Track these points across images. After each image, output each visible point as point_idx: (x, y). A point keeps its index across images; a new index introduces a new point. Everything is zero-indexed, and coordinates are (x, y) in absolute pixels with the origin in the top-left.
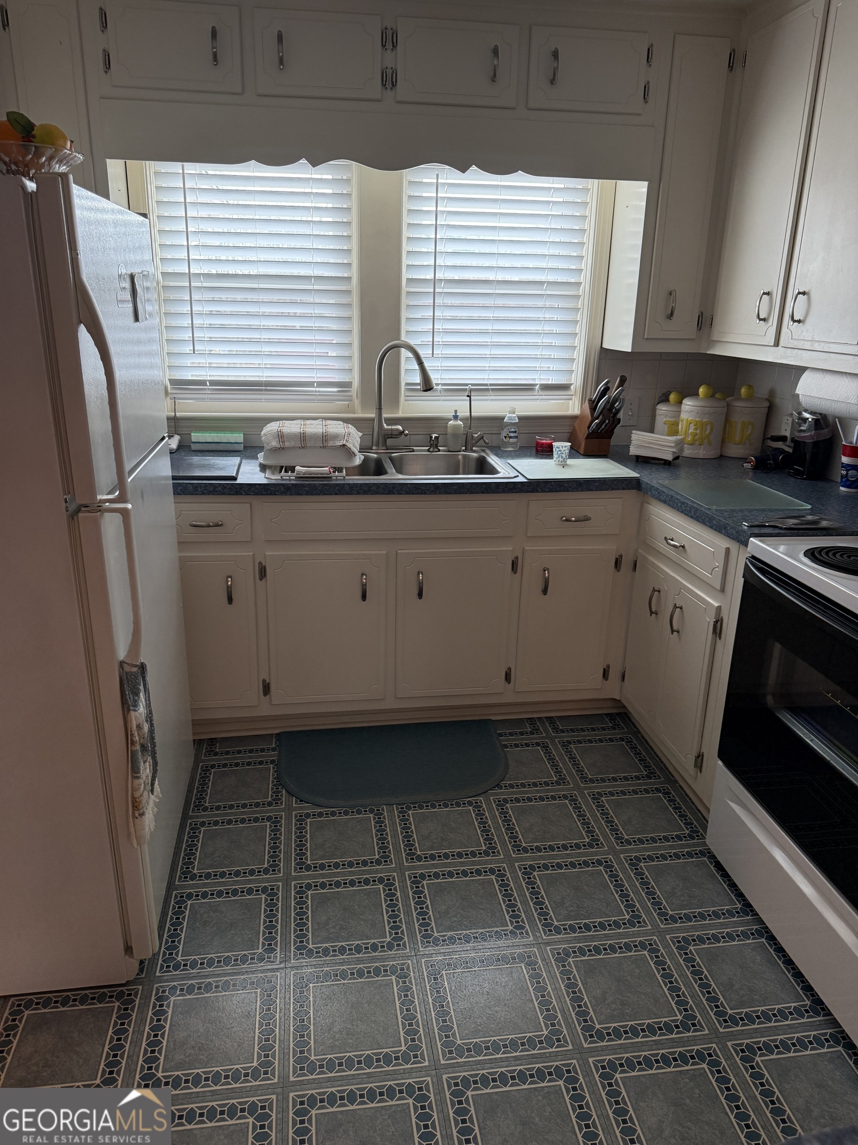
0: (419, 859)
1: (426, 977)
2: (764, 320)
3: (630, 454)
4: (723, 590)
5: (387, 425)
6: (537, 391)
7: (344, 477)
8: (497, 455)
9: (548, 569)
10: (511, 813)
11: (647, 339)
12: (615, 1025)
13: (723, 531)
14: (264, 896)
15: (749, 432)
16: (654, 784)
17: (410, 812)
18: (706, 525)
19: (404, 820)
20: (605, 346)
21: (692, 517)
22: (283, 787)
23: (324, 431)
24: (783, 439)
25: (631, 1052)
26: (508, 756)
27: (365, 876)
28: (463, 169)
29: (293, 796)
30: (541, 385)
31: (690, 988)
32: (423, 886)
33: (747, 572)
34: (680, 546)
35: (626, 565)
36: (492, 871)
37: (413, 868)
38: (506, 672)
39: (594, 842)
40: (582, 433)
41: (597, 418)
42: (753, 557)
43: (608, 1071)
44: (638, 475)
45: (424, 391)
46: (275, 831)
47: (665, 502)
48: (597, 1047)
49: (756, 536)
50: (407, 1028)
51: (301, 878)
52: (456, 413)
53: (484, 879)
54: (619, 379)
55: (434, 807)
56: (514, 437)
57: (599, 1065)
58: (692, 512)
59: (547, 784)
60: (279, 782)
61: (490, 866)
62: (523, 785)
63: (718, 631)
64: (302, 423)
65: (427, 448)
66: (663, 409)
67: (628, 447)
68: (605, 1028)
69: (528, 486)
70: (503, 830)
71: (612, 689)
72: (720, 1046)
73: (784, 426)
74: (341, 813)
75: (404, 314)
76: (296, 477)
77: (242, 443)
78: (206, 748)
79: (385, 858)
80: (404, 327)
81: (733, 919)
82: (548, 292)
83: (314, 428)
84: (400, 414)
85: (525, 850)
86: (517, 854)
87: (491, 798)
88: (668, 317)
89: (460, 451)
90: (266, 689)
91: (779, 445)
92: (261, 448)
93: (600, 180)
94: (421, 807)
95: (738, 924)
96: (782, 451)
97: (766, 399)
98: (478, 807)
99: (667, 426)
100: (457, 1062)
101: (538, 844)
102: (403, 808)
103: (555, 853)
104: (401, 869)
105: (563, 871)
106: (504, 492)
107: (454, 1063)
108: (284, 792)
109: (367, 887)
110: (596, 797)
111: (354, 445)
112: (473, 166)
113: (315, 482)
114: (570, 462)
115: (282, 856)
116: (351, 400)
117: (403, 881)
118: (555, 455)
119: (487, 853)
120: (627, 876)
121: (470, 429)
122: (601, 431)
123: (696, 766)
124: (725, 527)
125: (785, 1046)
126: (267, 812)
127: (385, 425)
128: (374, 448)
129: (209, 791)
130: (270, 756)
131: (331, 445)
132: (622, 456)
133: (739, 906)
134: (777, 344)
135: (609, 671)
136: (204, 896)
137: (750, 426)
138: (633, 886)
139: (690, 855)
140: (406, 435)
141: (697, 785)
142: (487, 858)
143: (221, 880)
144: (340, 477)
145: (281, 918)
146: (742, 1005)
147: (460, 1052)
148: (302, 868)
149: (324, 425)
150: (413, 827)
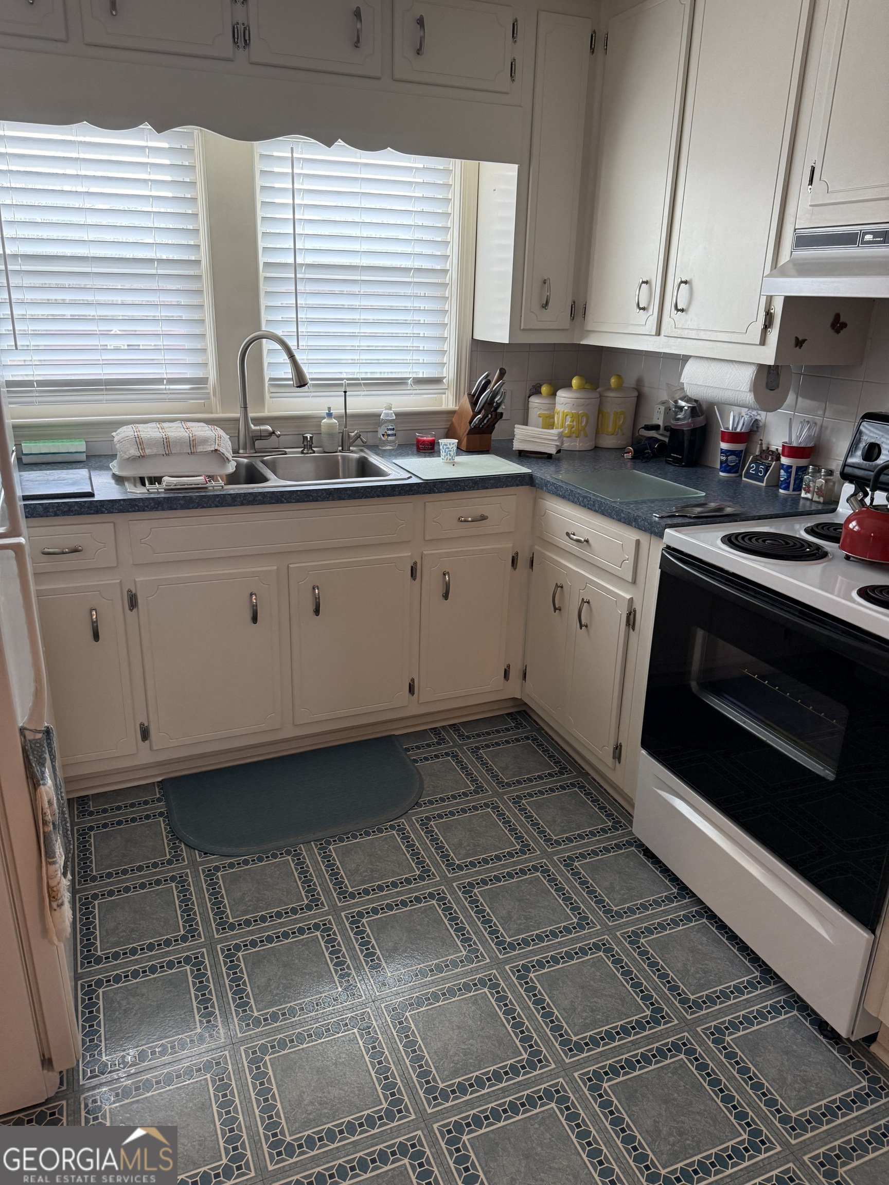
0: (352, 896)
1: (390, 1023)
2: (644, 309)
3: (514, 449)
4: (634, 582)
5: (255, 425)
6: (409, 385)
7: (222, 487)
8: (378, 454)
9: (448, 573)
10: (436, 831)
11: (523, 330)
12: (591, 1033)
13: (634, 523)
14: (188, 967)
15: (621, 422)
16: (568, 779)
17: (331, 847)
18: (613, 518)
19: (327, 857)
20: (476, 337)
21: (596, 511)
22: (181, 841)
23: (191, 435)
24: (656, 428)
25: (612, 1058)
26: (420, 771)
27: (298, 926)
28: (329, 143)
29: (194, 849)
30: (414, 378)
31: (651, 982)
32: (363, 925)
33: (664, 562)
34: (585, 541)
35: (522, 562)
36: (432, 896)
37: (349, 907)
38: (410, 684)
39: (525, 848)
40: (463, 429)
41: (479, 413)
42: (668, 547)
43: (595, 1081)
44: (529, 471)
45: (298, 387)
46: (184, 891)
47: (563, 497)
48: (578, 1060)
49: (672, 526)
50: (384, 1082)
51: (226, 939)
52: (329, 411)
53: (426, 906)
54: (498, 371)
55: (355, 837)
56: (392, 435)
57: (585, 1078)
58: (596, 505)
59: (465, 794)
60: (175, 835)
61: (428, 891)
62: (442, 800)
63: (631, 623)
64: (158, 426)
65: (300, 450)
66: (536, 401)
67: (511, 441)
68: (581, 1039)
69: (424, 487)
70: (433, 850)
71: (513, 689)
72: (691, 1034)
73: (656, 415)
74: (254, 860)
75: (264, 302)
76: (166, 490)
77: (84, 452)
78: (78, 809)
79: (315, 902)
80: (265, 316)
81: (673, 905)
82: (416, 280)
83: (176, 431)
84: (266, 414)
85: (460, 868)
86: (452, 874)
87: (413, 818)
88: (543, 307)
89: (336, 452)
90: (145, 734)
91: (653, 434)
92: (114, 456)
93: (463, 160)
94: (341, 840)
95: (679, 908)
96: (656, 440)
97: (634, 388)
98: (401, 830)
99: (541, 419)
100: (445, 1108)
101: (471, 859)
102: (322, 844)
103: (489, 866)
104: (335, 911)
105: (502, 883)
106: (400, 494)
107: (441, 1110)
108: (183, 846)
109: (302, 937)
110: (517, 801)
111: (227, 449)
112: (340, 140)
113: (190, 494)
114: (458, 459)
115: (198, 918)
116: (209, 398)
117: (340, 923)
118: (443, 454)
119: (422, 878)
120: (563, 876)
121: (346, 427)
122: (483, 426)
123: (614, 757)
124: (636, 519)
125: (748, 1020)
126: (168, 871)
127: (252, 425)
128: (241, 451)
129: (93, 857)
130: (157, 808)
131: (202, 450)
132: (506, 451)
133: (675, 890)
134: (658, 333)
135: (509, 672)
136: (117, 979)
137: (622, 416)
138: (573, 887)
139: (618, 846)
140: (278, 436)
141: (617, 776)
142: (424, 883)
143: (133, 958)
144: (219, 486)
145: (215, 989)
146: (701, 987)
147: (445, 1096)
148: (224, 929)
149: (185, 427)
150: (338, 863)
